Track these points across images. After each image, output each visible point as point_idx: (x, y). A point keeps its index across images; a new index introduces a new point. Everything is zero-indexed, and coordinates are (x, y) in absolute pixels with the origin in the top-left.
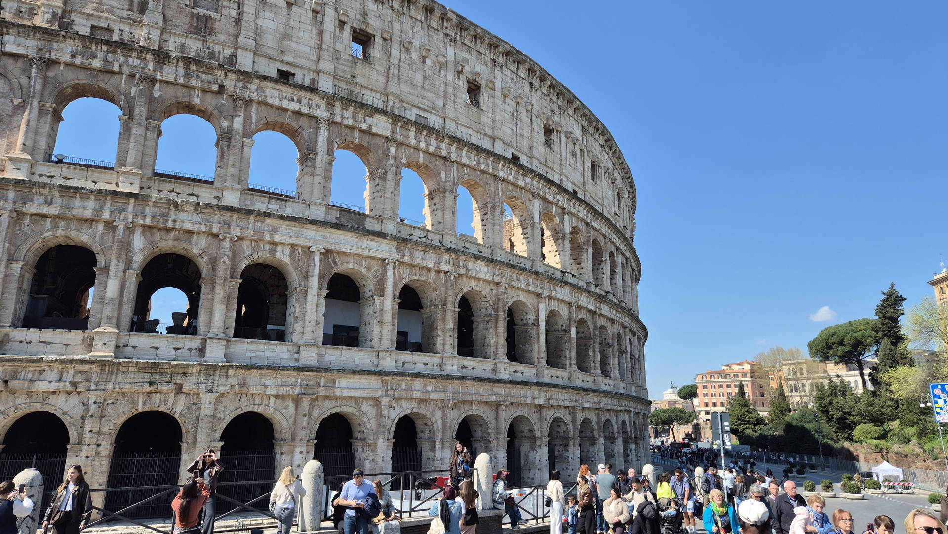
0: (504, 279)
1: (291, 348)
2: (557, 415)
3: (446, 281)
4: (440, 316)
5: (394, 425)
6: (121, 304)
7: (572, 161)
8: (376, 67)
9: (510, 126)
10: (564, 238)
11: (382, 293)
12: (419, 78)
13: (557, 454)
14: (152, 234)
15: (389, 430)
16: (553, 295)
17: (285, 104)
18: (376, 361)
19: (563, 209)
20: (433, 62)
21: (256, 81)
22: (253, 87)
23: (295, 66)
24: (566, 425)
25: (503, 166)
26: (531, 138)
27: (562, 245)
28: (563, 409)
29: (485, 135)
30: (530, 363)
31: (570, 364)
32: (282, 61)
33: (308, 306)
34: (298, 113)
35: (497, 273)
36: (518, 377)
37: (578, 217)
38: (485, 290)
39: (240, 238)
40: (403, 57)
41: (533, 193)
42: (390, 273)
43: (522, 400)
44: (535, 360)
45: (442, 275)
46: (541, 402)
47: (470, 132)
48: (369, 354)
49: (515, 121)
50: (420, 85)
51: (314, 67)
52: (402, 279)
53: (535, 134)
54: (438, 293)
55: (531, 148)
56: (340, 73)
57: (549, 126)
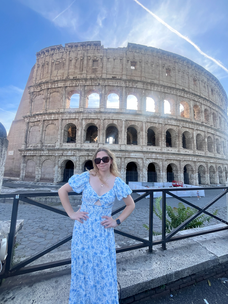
0: (181, 125)
1: (119, 145)
2: (201, 164)
3: (162, 126)
4: (160, 136)
5: (148, 165)
6: (81, 137)
7: (204, 89)
8: (138, 70)
9: (181, 80)
10: (202, 112)
11: (142, 130)
12: (151, 71)
13: (201, 175)
14: (86, 121)
15: (146, 167)
16: (198, 129)
17: (114, 85)
18: (141, 149)
19: (201, 103)
20: (155, 66)
21: (107, 80)
22: (106, 82)
23: (116, 75)
24: (204, 167)
25: (179, 92)
26: (189, 83)
27: (201, 114)
28: (203, 163)
29: (173, 84)
30: (191, 149)
31: (205, 150)
32: (113, 74)
33: (122, 135)
34: (117, 86)
35: (178, 123)
36: (187, 153)
37: (207, 106)
38: (175, 128)
39: (105, 119)
40: (146, 66)
41: (190, 99)
42: (144, 125)
43: (188, 160)
44: (193, 148)
45: (160, 125)
46: (195, 160)
47: (168, 83)
48: (139, 147)
49: (183, 78)
50: (151, 73)
51: (121, 74)
52: (148, 126)
53: (190, 82)
54: (159, 130)
55: (189, 86)
56: (128, 74)
57: (195, 79)
